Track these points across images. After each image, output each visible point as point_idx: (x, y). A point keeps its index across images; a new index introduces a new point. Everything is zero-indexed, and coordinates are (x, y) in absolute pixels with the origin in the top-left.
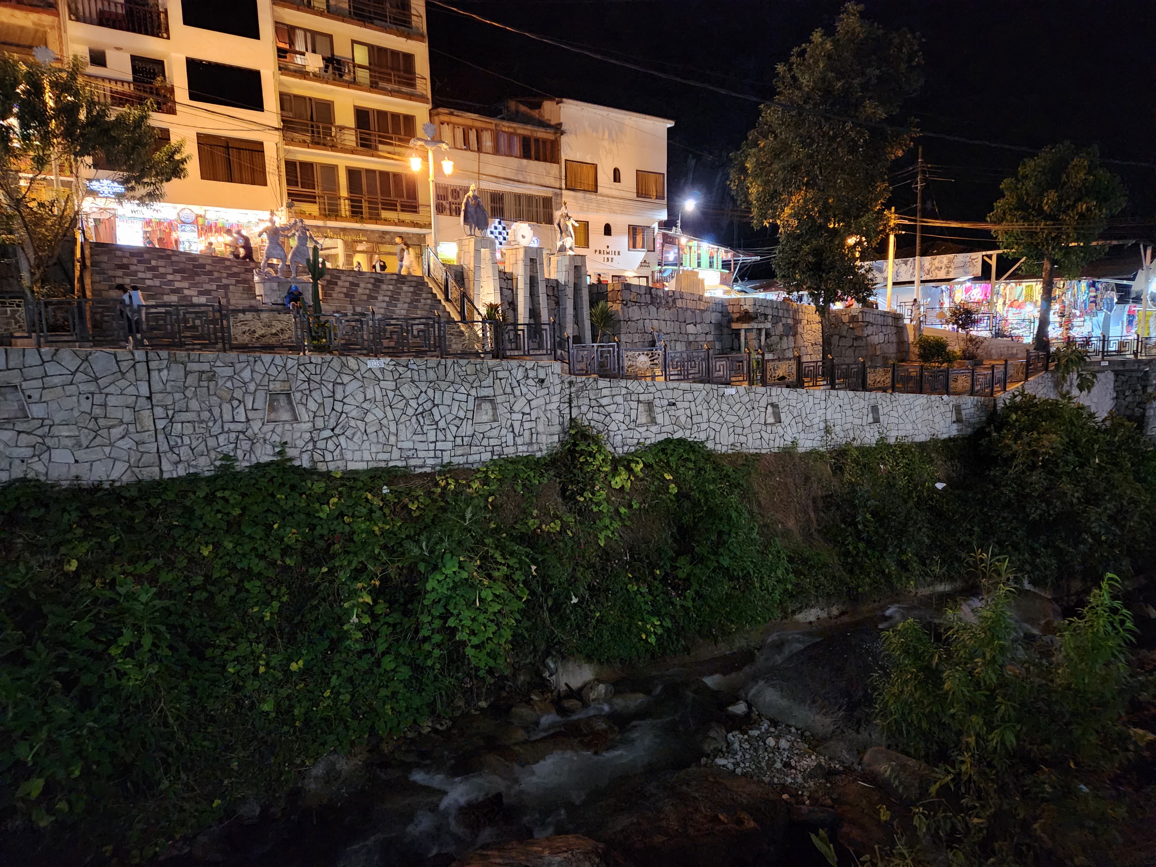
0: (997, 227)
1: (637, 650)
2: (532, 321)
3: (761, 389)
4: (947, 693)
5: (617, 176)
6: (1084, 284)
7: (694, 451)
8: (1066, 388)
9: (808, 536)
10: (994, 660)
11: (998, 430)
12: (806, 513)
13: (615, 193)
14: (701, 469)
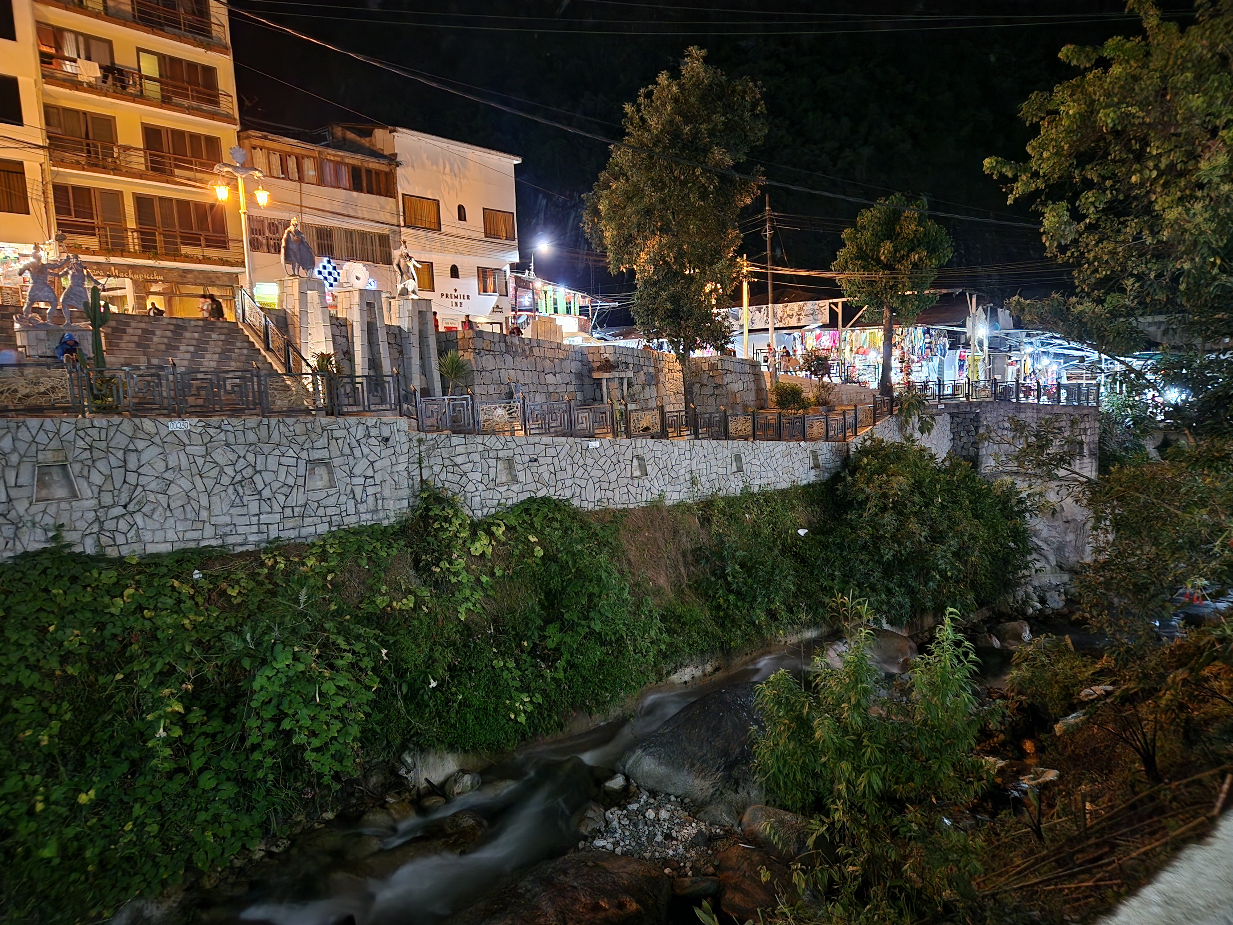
0: (841, 276)
1: (506, 733)
2: (372, 373)
3: (625, 441)
4: (817, 743)
5: (462, 214)
6: (920, 330)
7: (559, 510)
8: (909, 431)
9: (679, 592)
10: (858, 704)
11: (852, 473)
12: (676, 567)
13: (462, 233)
14: (567, 528)
